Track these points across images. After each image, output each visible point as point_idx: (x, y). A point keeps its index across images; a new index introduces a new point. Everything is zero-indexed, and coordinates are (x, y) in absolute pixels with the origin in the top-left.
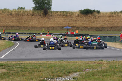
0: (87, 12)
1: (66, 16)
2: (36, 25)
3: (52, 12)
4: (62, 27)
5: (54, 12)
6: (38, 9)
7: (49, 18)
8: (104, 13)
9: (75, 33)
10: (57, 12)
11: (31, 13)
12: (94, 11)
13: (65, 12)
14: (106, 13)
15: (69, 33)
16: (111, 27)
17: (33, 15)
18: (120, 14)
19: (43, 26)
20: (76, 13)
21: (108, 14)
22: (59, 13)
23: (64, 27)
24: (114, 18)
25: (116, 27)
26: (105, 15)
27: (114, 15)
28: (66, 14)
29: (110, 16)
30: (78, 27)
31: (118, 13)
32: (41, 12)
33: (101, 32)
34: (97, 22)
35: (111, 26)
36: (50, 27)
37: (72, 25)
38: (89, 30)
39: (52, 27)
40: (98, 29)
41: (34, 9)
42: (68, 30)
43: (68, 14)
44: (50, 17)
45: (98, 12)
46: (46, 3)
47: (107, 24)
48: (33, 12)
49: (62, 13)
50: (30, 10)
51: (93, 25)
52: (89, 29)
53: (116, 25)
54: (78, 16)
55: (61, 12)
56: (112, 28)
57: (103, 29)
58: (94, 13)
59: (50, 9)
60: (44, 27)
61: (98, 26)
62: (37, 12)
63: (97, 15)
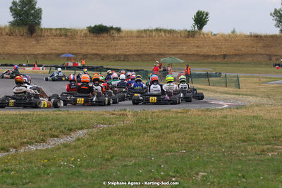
0: (99, 30)
1: (66, 35)
2: (16, 52)
3: (42, 29)
4: (58, 55)
5: (45, 29)
6: (18, 25)
7: (36, 40)
8: (127, 32)
9: (80, 65)
10: (51, 29)
11: (7, 31)
12: (112, 28)
13: (64, 29)
14: (132, 32)
15: (71, 64)
16: (140, 55)
17: (10, 34)
18: (154, 34)
19: (28, 52)
20: (82, 31)
21: (134, 34)
22: (54, 32)
23: (62, 54)
24: (144, 40)
25: (147, 55)
26: (130, 34)
27: (144, 35)
28: (64, 33)
29: (138, 37)
30: (85, 55)
31: (151, 31)
32: (24, 30)
33: (123, 63)
34: (116, 46)
35: (140, 53)
36: (38, 54)
37: (75, 52)
38: (102, 59)
39: (42, 54)
40: (117, 58)
41: (13, 24)
42: (69, 59)
43: (69, 34)
44: (39, 38)
45: (118, 30)
46: (32, 15)
47: (133, 50)
48: (10, 30)
49: (58, 32)
50: (6, 27)
51: (110, 52)
52: (104, 57)
53: (147, 51)
54: (86, 36)
55: (56, 29)
56: (141, 57)
57: (126, 58)
58: (112, 31)
59: (39, 24)
60: (29, 55)
61: (117, 53)
62: (17, 30)
63: (116, 34)
